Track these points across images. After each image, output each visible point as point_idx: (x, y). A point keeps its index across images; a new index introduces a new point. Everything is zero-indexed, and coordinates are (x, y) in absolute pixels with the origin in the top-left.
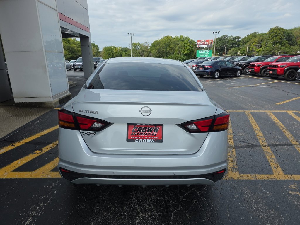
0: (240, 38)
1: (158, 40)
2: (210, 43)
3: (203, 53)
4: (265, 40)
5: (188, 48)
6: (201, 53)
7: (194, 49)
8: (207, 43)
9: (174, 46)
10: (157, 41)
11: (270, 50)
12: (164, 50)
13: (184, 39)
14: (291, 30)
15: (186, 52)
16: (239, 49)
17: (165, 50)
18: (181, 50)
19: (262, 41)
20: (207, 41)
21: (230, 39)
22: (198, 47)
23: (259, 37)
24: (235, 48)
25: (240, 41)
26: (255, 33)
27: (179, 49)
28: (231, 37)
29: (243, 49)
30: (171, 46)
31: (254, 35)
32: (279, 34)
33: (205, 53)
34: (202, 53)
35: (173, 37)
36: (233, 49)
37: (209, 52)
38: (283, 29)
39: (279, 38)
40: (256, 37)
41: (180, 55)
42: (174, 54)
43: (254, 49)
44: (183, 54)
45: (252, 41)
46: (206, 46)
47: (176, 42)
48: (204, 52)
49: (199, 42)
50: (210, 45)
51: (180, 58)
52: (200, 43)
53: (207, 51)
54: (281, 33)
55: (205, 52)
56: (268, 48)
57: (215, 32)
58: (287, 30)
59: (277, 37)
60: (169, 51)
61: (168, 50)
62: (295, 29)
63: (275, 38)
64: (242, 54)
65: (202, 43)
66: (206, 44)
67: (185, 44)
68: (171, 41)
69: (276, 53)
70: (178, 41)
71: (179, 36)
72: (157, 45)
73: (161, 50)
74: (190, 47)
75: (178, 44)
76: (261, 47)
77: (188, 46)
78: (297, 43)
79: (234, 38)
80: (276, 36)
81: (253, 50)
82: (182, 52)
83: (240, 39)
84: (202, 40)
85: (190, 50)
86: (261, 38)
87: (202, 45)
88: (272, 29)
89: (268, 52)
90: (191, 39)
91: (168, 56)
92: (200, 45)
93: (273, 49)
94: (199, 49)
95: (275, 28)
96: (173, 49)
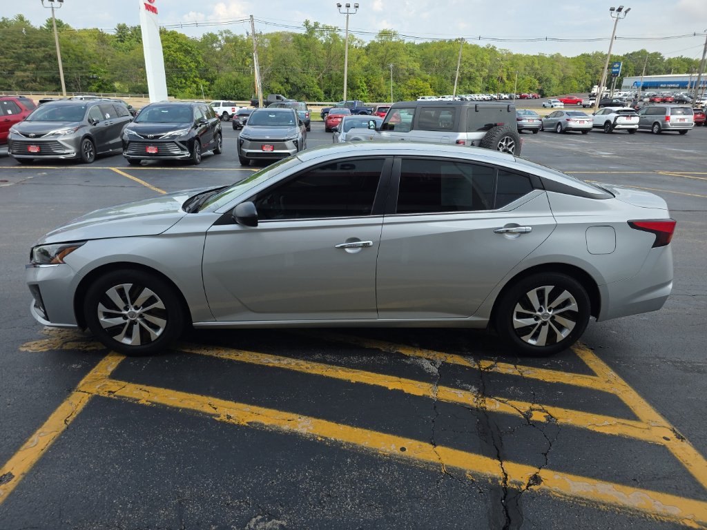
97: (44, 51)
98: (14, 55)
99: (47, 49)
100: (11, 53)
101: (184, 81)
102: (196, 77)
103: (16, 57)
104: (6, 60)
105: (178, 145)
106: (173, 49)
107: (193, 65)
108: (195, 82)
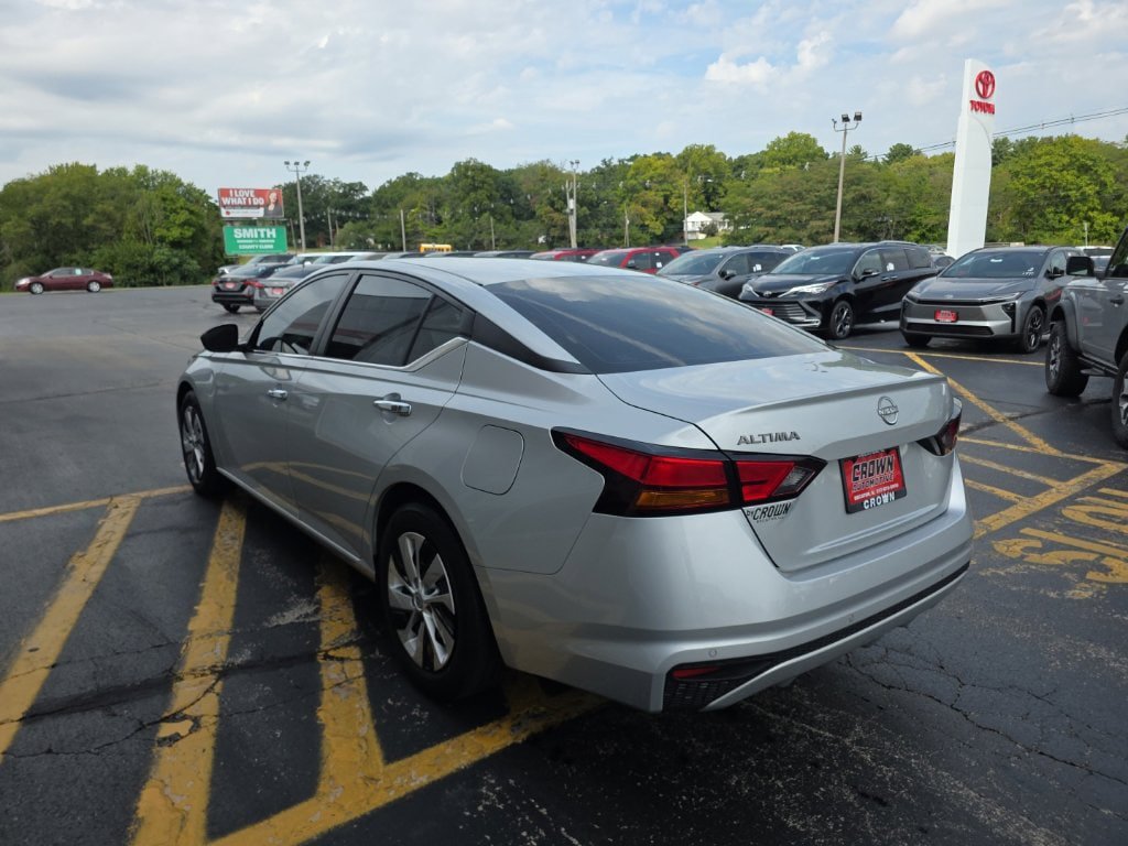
0: (364, 188)
1: (27, 178)
2: (272, 201)
3: (250, 238)
4: (445, 200)
5: (184, 216)
6: (242, 238)
7: (206, 223)
8: (261, 201)
9: (116, 208)
10: (23, 183)
11: (467, 233)
12: (68, 221)
13: (153, 179)
14: (510, 172)
15: (175, 233)
16: (371, 227)
17: (76, 224)
18: (151, 225)
19: (438, 205)
20: (259, 193)
21: (334, 192)
22: (228, 213)
23: (426, 190)
24: (354, 222)
25: (367, 200)
26: (411, 174)
27: (140, 220)
28: (334, 184)
29: (383, 228)
30: (99, 207)
31: (409, 182)
32: (483, 182)
33: (259, 238)
34: (246, 239)
35: (101, 170)
36: (349, 225)
37: (274, 236)
38: (489, 168)
39: (484, 196)
40: (417, 189)
41: (149, 246)
42: (120, 239)
43: (420, 229)
44: (162, 239)
45: (407, 200)
46: (260, 213)
47: (124, 192)
48: (256, 236)
49: (228, 196)
50: (271, 207)
51: (155, 258)
52: (234, 201)
53: (265, 233)
54: (488, 179)
55: (259, 233)
56: (459, 225)
57: (292, 162)
58: (501, 172)
59: (480, 192)
60: (92, 228)
61: (88, 221)
62: (520, 171)
63: (473, 195)
64: (382, 243)
65: (240, 202)
66: (258, 206)
67: (164, 199)
68: (94, 185)
69: (485, 243)
70: (130, 188)
71: (131, 169)
72: (28, 201)
73: (53, 221)
74: (192, 212)
75: (132, 201)
76: (439, 221)
77: (182, 208)
78: (534, 213)
79: (344, 186)
80: (475, 189)
81: (417, 232)
82: (157, 234)
83: (368, 194)
84: (238, 190)
85: (190, 225)
86: (435, 192)
87: (242, 207)
88: (458, 166)
89: (461, 237)
90: (185, 181)
91: (92, 250)
92: (234, 206)
93: (475, 230)
94: (232, 221)
95: (469, 162)
96: (109, 218)
97: (855, 191)
98: (815, 199)
99: (859, 188)
100: (812, 197)
101: (1066, 218)
102: (1093, 210)
103: (817, 202)
104: (803, 207)
105: (803, 308)
106: (1056, 167)
107: (1090, 190)
108: (1088, 219)
